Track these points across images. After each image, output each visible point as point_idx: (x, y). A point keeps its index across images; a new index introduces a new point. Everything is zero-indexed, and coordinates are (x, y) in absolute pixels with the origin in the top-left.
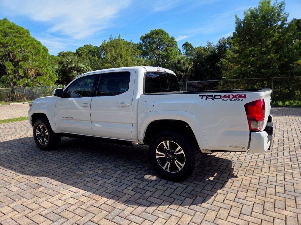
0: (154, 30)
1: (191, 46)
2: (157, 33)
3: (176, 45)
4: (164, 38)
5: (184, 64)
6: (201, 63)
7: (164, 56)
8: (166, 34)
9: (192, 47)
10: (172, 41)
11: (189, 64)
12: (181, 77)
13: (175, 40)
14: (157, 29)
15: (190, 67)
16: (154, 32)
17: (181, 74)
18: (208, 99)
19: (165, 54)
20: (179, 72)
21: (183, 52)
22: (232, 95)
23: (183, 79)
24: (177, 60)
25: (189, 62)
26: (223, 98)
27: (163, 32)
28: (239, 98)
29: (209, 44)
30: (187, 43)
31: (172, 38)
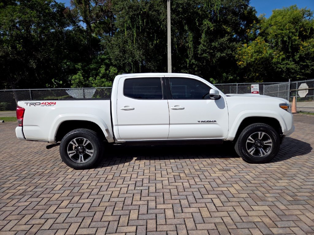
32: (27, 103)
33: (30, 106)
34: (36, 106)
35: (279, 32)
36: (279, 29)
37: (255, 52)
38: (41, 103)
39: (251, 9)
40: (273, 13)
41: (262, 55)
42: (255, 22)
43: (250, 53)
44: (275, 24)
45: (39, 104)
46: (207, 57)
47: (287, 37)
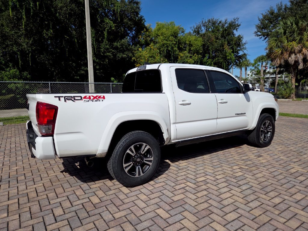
32: (59, 97)
33: (65, 101)
34: (76, 101)
35: (165, 42)
36: (165, 39)
37: (150, 57)
38: (83, 97)
39: (141, 17)
40: (156, 24)
41: (155, 60)
42: (145, 30)
43: (147, 57)
44: (162, 35)
45: (80, 98)
46: (110, 56)
47: (170, 47)
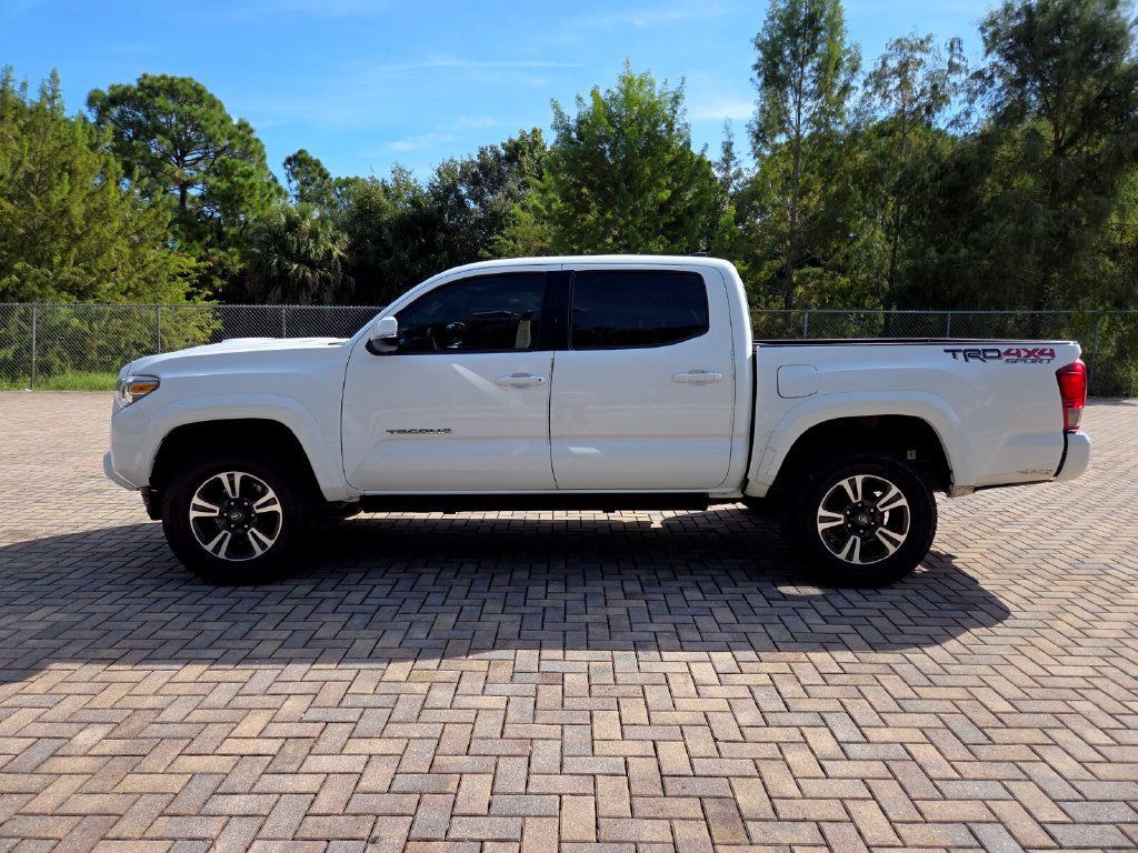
0: (158, 75)
1: (322, 170)
2: (172, 89)
3: (264, 157)
4: (207, 120)
5: (314, 234)
6: (377, 240)
7: (215, 192)
8: (214, 104)
9: (325, 176)
10: (243, 137)
11: (334, 240)
12: (307, 285)
13: (255, 135)
14: (169, 75)
15: (337, 252)
16: (157, 85)
17: (303, 276)
18: (970, 359)
19: (219, 184)
20: (295, 266)
21: (291, 186)
22: (1025, 350)
23: (314, 296)
24: (284, 219)
25: (334, 230)
26: (1005, 358)
27: (203, 95)
28: (1042, 357)
29: (399, 172)
30: (304, 155)
31: (243, 126)
